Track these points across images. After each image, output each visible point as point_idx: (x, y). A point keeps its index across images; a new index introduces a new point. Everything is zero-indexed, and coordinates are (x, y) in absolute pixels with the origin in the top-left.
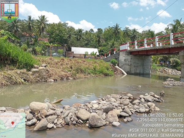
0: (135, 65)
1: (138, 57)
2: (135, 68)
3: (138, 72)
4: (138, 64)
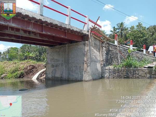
0: (53, 63)
1: (57, 50)
2: (53, 69)
3: (58, 75)
4: (58, 60)
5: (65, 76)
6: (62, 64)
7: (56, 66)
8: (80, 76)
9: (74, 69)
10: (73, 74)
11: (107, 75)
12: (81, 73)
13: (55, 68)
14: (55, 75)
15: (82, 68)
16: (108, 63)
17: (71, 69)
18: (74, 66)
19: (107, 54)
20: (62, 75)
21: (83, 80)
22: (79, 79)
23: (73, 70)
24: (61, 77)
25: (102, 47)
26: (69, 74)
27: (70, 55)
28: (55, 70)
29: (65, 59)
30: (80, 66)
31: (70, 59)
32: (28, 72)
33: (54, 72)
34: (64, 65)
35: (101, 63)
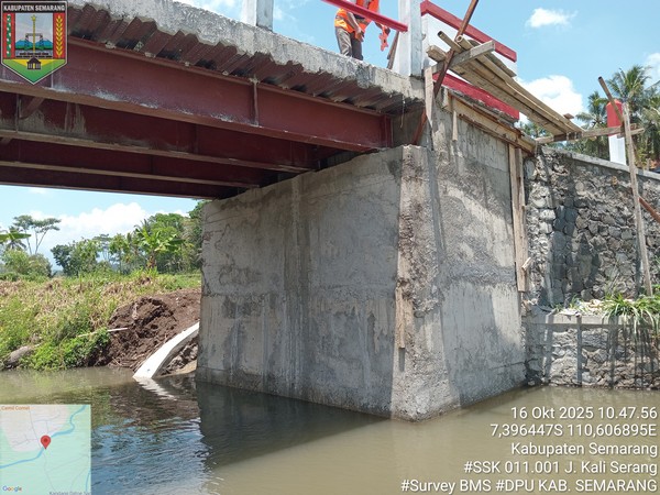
0: (230, 289)
1: (249, 213)
2: (228, 323)
3: (253, 362)
4: (253, 276)
5: (289, 372)
6: (274, 296)
7: (247, 309)
8: (370, 379)
9: (336, 329)
10: (333, 363)
11: (563, 364)
12: (376, 358)
13: (239, 318)
14: (238, 360)
15: (381, 324)
16: (569, 287)
17: (323, 332)
18: (338, 315)
19: (562, 225)
20: (272, 363)
21: (392, 408)
22: (366, 399)
23: (329, 336)
24: (271, 377)
25: (527, 182)
26: (310, 361)
27: (313, 242)
28: (239, 332)
29: (287, 266)
30: (372, 316)
31: (315, 265)
32: (131, 335)
33: (235, 342)
34: (285, 306)
35: (521, 287)
